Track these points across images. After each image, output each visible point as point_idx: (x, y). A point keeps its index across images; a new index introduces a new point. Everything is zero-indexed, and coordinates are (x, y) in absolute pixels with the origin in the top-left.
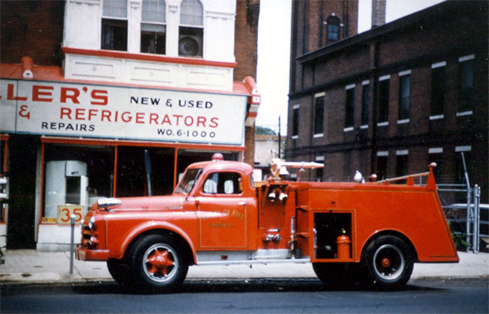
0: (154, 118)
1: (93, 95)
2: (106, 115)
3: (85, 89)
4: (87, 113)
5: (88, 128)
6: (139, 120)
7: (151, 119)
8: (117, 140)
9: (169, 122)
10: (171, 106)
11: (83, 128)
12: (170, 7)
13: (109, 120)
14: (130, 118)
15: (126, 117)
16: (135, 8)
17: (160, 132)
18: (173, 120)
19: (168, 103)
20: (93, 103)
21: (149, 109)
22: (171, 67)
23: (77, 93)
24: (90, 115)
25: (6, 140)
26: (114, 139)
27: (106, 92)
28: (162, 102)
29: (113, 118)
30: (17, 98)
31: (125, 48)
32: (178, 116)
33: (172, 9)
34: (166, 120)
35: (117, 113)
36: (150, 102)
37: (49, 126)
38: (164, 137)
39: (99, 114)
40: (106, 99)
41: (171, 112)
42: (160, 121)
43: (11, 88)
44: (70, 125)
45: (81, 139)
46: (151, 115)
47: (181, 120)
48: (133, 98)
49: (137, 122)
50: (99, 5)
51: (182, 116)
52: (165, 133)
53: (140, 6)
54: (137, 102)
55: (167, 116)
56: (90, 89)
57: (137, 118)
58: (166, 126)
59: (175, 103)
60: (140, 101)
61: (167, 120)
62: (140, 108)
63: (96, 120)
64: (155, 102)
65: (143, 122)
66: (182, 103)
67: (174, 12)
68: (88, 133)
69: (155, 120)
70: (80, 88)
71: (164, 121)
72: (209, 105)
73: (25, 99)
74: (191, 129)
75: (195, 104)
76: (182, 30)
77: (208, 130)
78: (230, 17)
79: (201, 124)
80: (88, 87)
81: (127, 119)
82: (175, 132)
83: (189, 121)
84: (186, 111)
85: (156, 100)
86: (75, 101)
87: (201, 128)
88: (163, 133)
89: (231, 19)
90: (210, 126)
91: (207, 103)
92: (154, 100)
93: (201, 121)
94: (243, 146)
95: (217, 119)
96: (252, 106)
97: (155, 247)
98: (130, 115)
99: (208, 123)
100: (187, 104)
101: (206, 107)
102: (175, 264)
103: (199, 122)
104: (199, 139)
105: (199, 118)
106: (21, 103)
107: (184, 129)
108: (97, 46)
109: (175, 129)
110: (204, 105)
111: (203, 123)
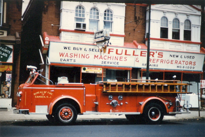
1: (159, 55)
2: (162, 61)
3: (156, 52)
4: (156, 60)
6: (172, 63)
7: (175, 62)
8: (164, 70)
9: (181, 63)
11: (154, 65)
12: (181, 23)
13: (163, 63)
14: (169, 62)
15: (168, 62)
16: (171, 24)
17: (178, 67)
18: (182, 63)
19: (181, 57)
20: (158, 57)
21: (175, 59)
22: (181, 44)
23: (154, 53)
24: (157, 61)
25: (131, 70)
26: (163, 69)
27: (162, 53)
28: (179, 57)
29: (164, 62)
30: (136, 55)
31: (167, 37)
32: (184, 61)
33: (182, 24)
34: (180, 63)
35: (165, 60)
36: (175, 56)
37: (144, 65)
38: (179, 69)
39: (160, 61)
40: (162, 55)
41: (182, 60)
42: (178, 63)
43: (134, 51)
44: (151, 65)
45: (153, 69)
46: (176, 61)
47: (185, 63)
48: (170, 55)
49: (171, 63)
50: (159, 22)
51: (185, 61)
53: (172, 23)
54: (172, 56)
55: (180, 61)
56: (158, 52)
57: (171, 62)
58: (180, 65)
59: (183, 57)
62: (172, 58)
63: (159, 63)
64: (177, 56)
65: (173, 64)
66: (185, 57)
67: (182, 25)
68: (156, 67)
69: (177, 63)
70: (155, 52)
71: (179, 63)
72: (193, 57)
73: (138, 55)
74: (188, 65)
75: (189, 57)
76: (185, 31)
77: (192, 66)
78: (199, 26)
79: (190, 64)
82: (182, 67)
83: (187, 63)
84: (186, 60)
86: (153, 56)
87: (190, 66)
94: (202, 72)
95: (195, 62)
98: (169, 61)
99: (193, 63)
100: (187, 57)
103: (190, 63)
104: (189, 69)
105: (190, 62)
106: (137, 57)
107: (185, 66)
108: (159, 37)
109: (182, 66)
110: (192, 57)
111: (191, 64)
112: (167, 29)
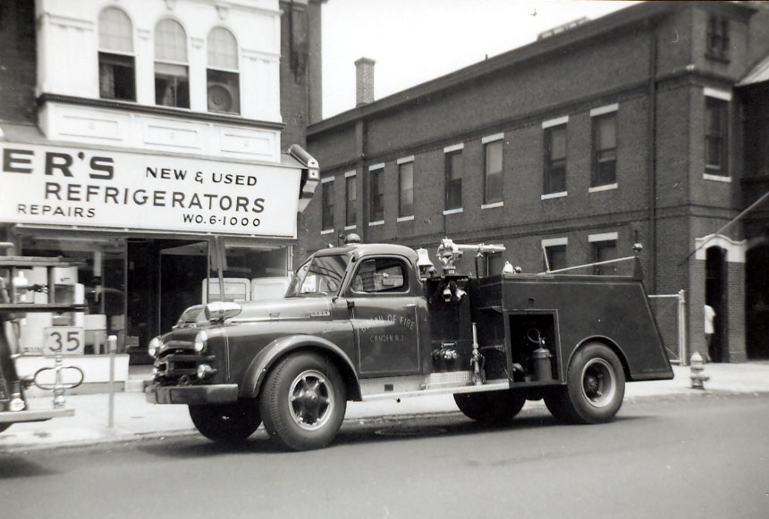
0: (178, 199)
1: (93, 166)
2: (112, 194)
3: (81, 156)
4: (83, 191)
5: (85, 213)
6: (158, 201)
7: (174, 200)
9: (198, 204)
10: (201, 181)
11: (79, 212)
12: (193, 39)
13: (116, 202)
14: (145, 198)
15: (139, 197)
17: (187, 218)
18: (204, 201)
19: (198, 178)
20: (93, 176)
21: (171, 185)
22: (197, 126)
23: (69, 160)
24: (89, 193)
26: (122, 228)
27: (110, 160)
28: (190, 176)
29: (120, 198)
31: (132, 96)
32: (211, 196)
33: (196, 43)
35: (126, 191)
36: (172, 175)
37: (28, 210)
38: (192, 226)
39: (102, 192)
40: (110, 169)
41: (201, 190)
42: (186, 202)
44: (59, 208)
45: (75, 228)
46: (175, 194)
47: (216, 201)
48: (149, 169)
49: (155, 204)
50: (92, 30)
51: (216, 196)
52: (194, 220)
53: (151, 36)
54: (154, 175)
55: (196, 195)
56: (89, 155)
57: (156, 198)
58: (195, 211)
59: (207, 177)
60: (159, 174)
61: (196, 202)
63: (97, 201)
64: (180, 175)
65: (163, 205)
66: (217, 179)
67: (198, 48)
68: (84, 221)
69: (180, 201)
70: (73, 153)
71: (192, 204)
72: (252, 181)
74: (232, 212)
75: (234, 179)
76: (214, 76)
77: (251, 216)
78: (274, 59)
79: (241, 208)
80: (85, 152)
81: (141, 200)
82: (206, 219)
83: (226, 203)
84: (222, 189)
85: (181, 172)
86: (67, 173)
87: (241, 214)
88: (190, 220)
89: (275, 62)
90: (254, 210)
91: (249, 178)
92: (178, 173)
93: (242, 203)
94: (295, 238)
95: (263, 201)
96: (308, 182)
97: (303, 376)
98: (145, 195)
99: (251, 206)
100: (224, 179)
101: (249, 184)
102: (330, 400)
103: (238, 205)
104: (239, 229)
105: (239, 198)
107: (220, 214)
108: (93, 93)
109: (206, 213)
110: (245, 181)
111: (244, 206)
112: (131, 60)
